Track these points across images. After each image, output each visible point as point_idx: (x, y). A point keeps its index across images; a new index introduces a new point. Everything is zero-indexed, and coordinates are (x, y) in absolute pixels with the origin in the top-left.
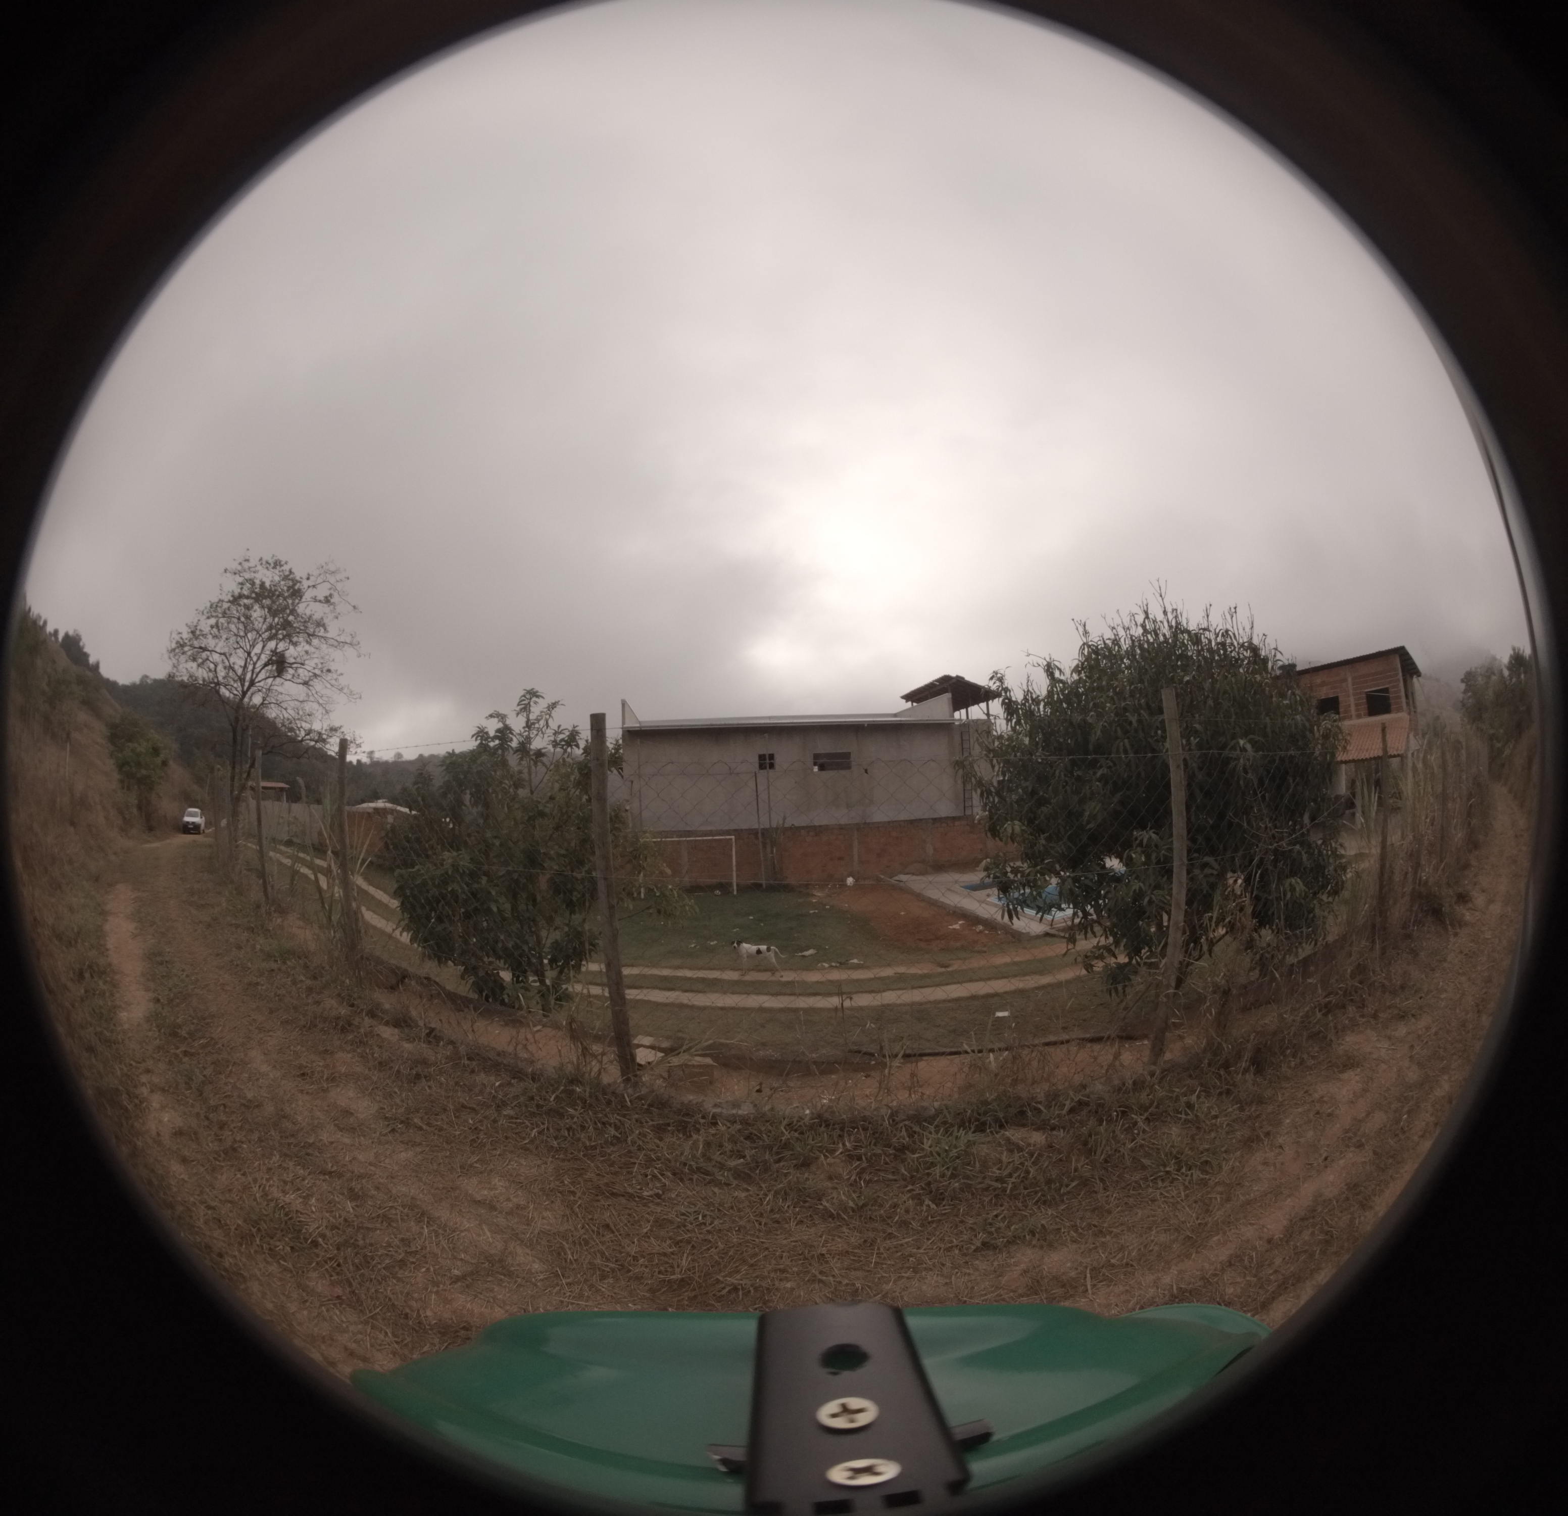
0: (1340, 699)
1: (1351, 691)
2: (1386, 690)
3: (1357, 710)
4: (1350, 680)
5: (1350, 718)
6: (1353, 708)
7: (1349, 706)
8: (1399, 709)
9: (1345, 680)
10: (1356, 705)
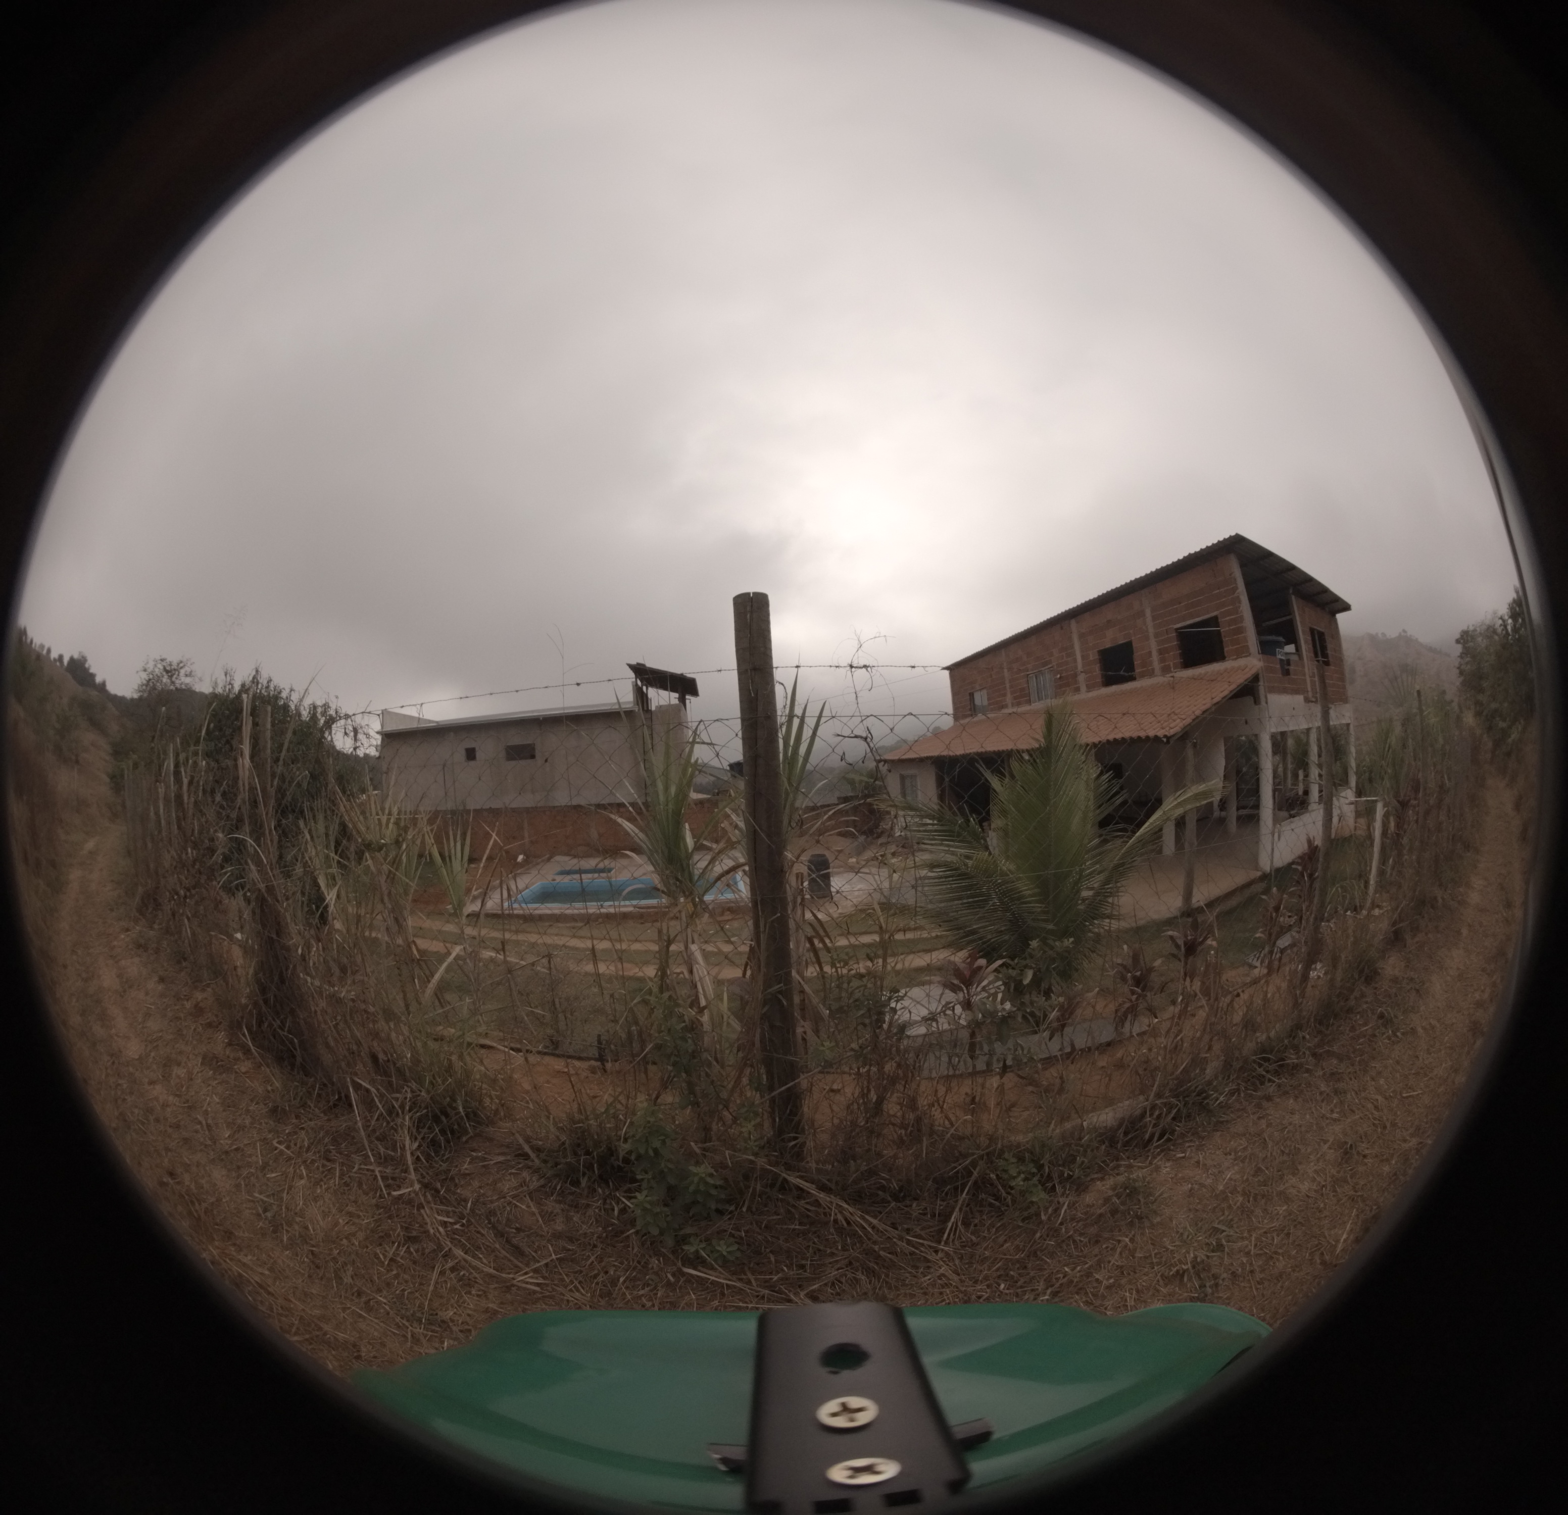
0: (1134, 645)
1: (1151, 631)
2: (1214, 621)
3: (1162, 660)
4: (1148, 613)
5: (1151, 674)
6: (1155, 657)
7: (1150, 653)
8: (1242, 652)
9: (1141, 614)
10: (1161, 652)
